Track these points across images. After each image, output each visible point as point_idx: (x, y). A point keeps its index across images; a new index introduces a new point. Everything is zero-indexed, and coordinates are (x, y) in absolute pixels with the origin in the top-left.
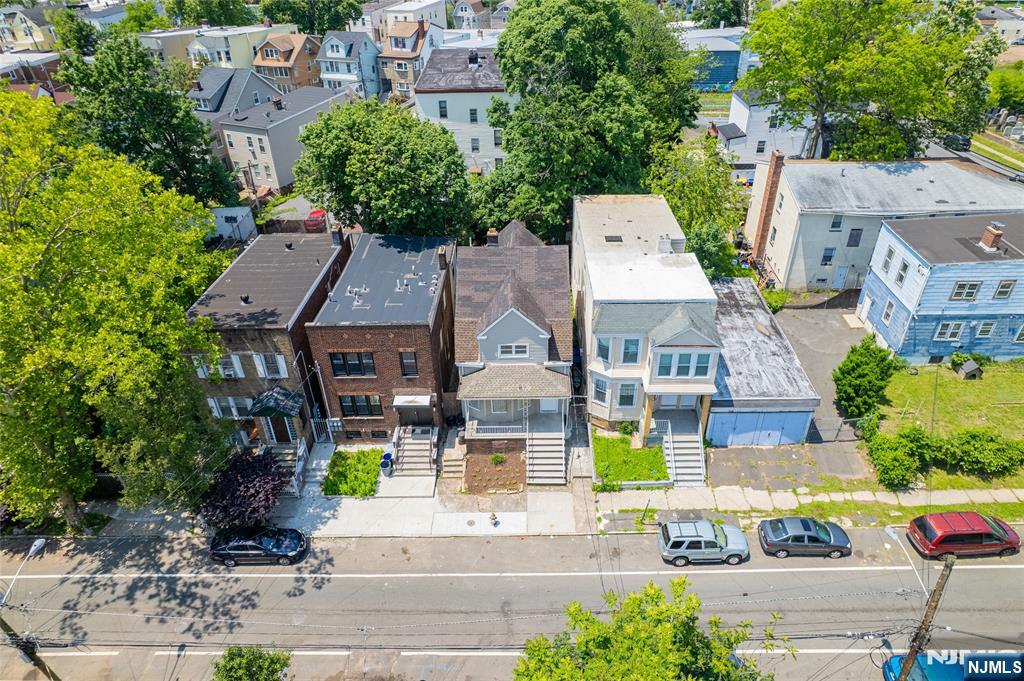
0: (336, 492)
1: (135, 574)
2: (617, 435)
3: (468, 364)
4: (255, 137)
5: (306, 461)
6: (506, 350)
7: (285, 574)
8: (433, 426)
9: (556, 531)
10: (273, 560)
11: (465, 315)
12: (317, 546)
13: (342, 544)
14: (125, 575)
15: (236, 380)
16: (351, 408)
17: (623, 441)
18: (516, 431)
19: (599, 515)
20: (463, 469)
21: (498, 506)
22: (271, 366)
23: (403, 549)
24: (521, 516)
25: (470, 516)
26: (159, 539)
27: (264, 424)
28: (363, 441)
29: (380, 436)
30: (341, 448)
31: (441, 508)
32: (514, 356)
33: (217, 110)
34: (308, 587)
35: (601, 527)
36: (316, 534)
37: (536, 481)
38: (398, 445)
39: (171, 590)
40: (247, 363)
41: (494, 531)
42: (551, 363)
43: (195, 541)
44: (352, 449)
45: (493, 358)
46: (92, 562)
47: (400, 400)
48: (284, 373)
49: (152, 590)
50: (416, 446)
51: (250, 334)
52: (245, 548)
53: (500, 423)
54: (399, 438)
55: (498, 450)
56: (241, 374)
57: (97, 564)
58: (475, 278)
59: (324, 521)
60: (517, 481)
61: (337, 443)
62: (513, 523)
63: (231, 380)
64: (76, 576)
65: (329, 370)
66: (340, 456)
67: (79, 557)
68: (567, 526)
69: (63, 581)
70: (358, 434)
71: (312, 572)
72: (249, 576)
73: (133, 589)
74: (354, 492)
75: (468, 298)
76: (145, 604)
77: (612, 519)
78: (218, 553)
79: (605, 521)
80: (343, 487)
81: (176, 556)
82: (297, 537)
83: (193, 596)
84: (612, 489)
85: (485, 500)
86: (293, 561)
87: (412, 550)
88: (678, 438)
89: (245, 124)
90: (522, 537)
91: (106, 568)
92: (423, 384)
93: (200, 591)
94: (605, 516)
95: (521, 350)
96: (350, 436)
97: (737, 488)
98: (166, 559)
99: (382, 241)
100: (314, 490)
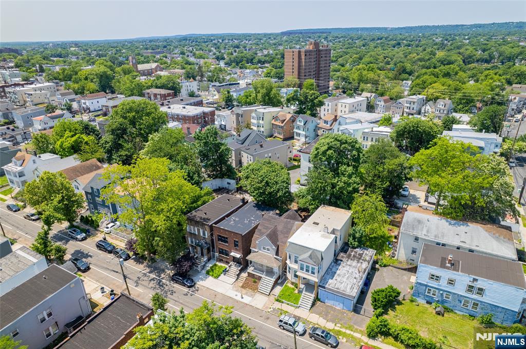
0: (209, 274)
1: (154, 276)
2: (293, 287)
3: (253, 249)
4: (249, 156)
5: (206, 263)
6: (264, 248)
7: (185, 290)
8: (241, 265)
9: (257, 306)
10: (184, 285)
11: (257, 235)
12: (197, 286)
13: (202, 288)
14: (152, 276)
15: (196, 235)
16: (221, 252)
17: (293, 289)
18: (261, 274)
19: (272, 307)
20: (244, 280)
21: (246, 294)
22: (204, 234)
23: (216, 294)
24: (250, 299)
25: (237, 293)
26: (163, 271)
27: (199, 249)
28: (223, 263)
29: (227, 263)
30: (217, 263)
31: (232, 288)
32: (266, 251)
33: (242, 144)
34: (189, 295)
35: (269, 310)
36: (198, 283)
37: (261, 291)
38: (230, 267)
39: (159, 283)
40: (199, 230)
41: (240, 299)
42: (276, 257)
43: (171, 274)
44: (219, 264)
45: (260, 250)
46: (148, 270)
47: (232, 254)
48: (206, 237)
49: (155, 282)
50: (234, 269)
51: (200, 224)
52: (179, 279)
53: (260, 271)
54: (231, 265)
55: (256, 279)
56: (197, 234)
57: (149, 271)
58: (266, 225)
59: (202, 280)
60: (255, 289)
61: (217, 261)
62: (247, 300)
63: (194, 234)
64: (143, 272)
65: (217, 239)
66: (215, 265)
67: (145, 268)
68: (260, 306)
69: (141, 272)
70: (222, 260)
71: (192, 291)
72: (177, 286)
73: (153, 279)
74: (213, 276)
75: (260, 230)
76: (152, 284)
77: (274, 309)
78: (173, 279)
79: (272, 309)
80: (211, 273)
81: (165, 276)
82: (192, 281)
83: (163, 286)
84: (280, 301)
85: (244, 291)
86: (189, 287)
87: (217, 296)
88: (307, 293)
89: (248, 151)
90: (246, 304)
91: (150, 272)
92: (239, 251)
93: (165, 286)
94: (273, 308)
95: (268, 250)
96: (221, 261)
97: (318, 316)
98: (163, 276)
99: (255, 205)
100: (204, 272)
